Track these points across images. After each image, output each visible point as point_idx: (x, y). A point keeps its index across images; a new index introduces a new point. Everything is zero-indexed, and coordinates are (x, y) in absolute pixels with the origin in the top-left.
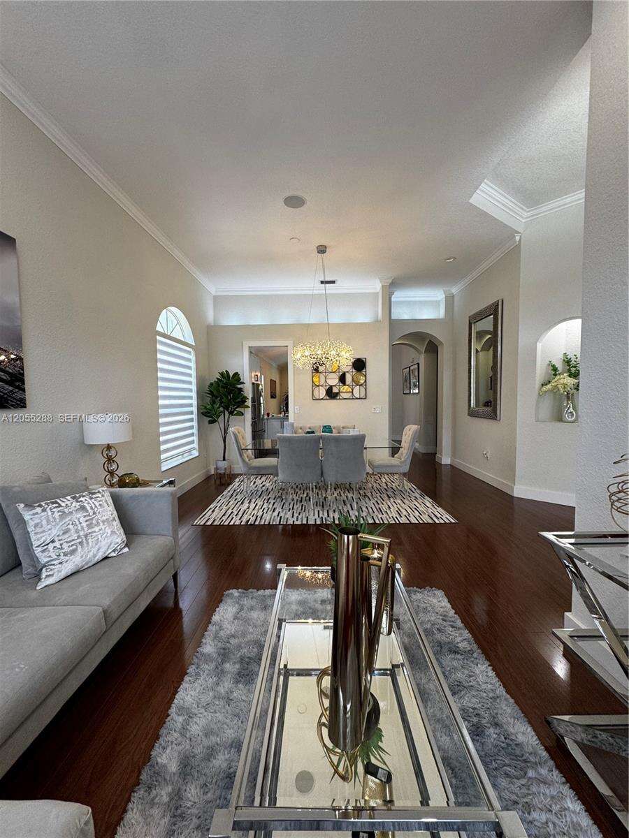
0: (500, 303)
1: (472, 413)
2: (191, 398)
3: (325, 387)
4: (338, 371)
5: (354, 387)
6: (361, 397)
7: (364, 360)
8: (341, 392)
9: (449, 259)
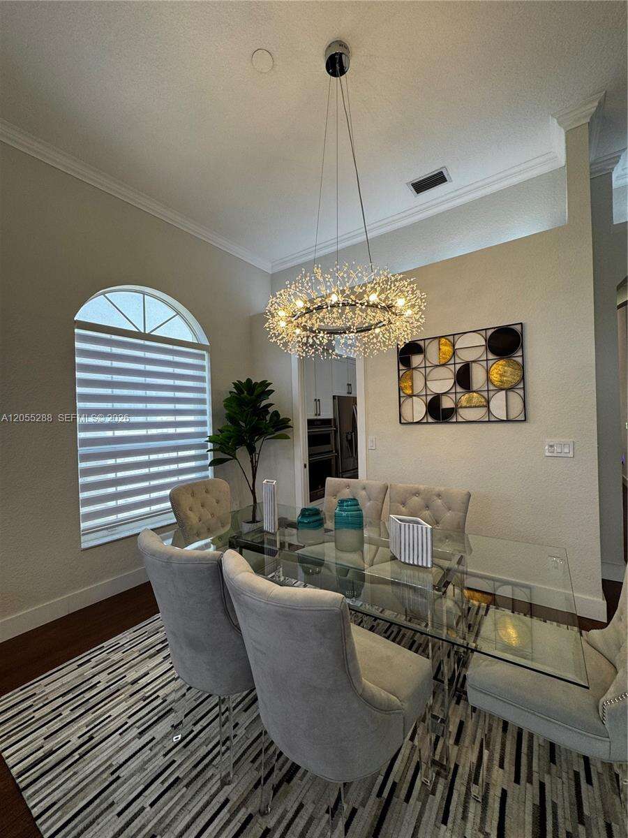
2: (198, 424)
3: (424, 398)
4: (452, 362)
5: (491, 393)
6: (511, 417)
7: (518, 328)
8: (461, 407)
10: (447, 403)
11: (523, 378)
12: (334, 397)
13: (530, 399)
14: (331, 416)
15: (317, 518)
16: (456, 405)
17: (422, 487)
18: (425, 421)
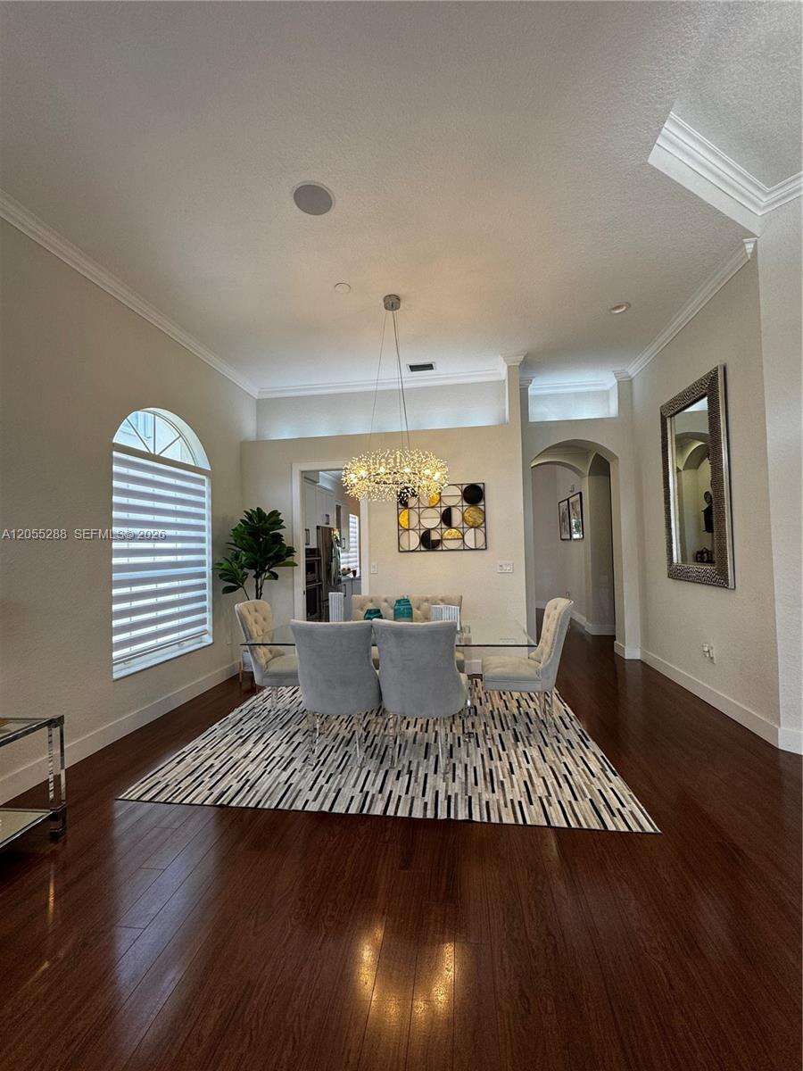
0: (720, 373)
1: (675, 574)
2: (202, 551)
3: (418, 532)
4: (438, 505)
5: (465, 530)
6: (478, 547)
7: (481, 486)
8: (445, 539)
9: (618, 307)
10: (435, 536)
11: (485, 520)
12: (318, 528)
13: (488, 535)
14: (315, 547)
16: (442, 538)
17: (429, 596)
18: (418, 549)
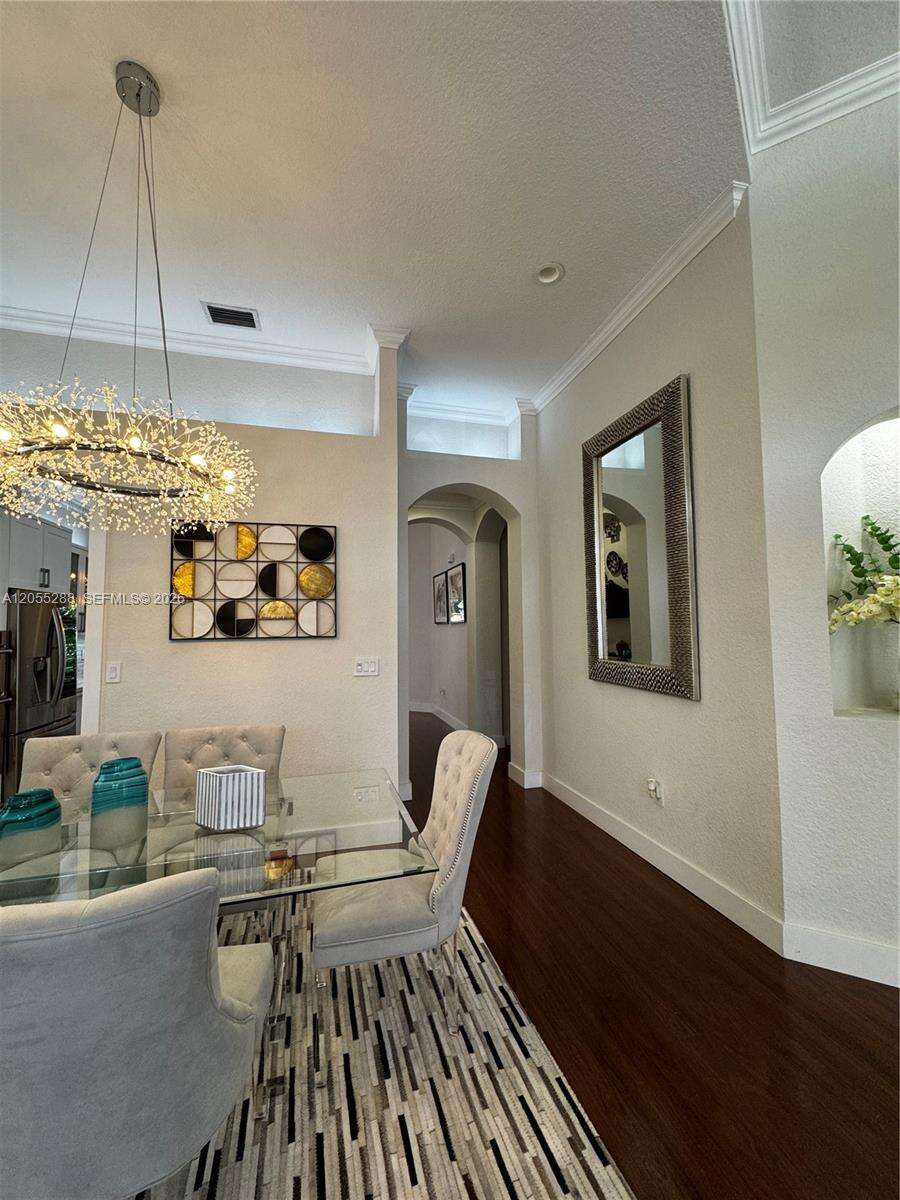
0: (683, 387)
1: (598, 673)
3: (212, 604)
4: (254, 558)
5: (301, 603)
6: (322, 633)
7: (331, 531)
8: (263, 619)
9: (547, 272)
10: (244, 613)
11: (335, 589)
12: (13, 591)
13: (340, 614)
15: (50, 805)
16: (257, 616)
18: (211, 636)
